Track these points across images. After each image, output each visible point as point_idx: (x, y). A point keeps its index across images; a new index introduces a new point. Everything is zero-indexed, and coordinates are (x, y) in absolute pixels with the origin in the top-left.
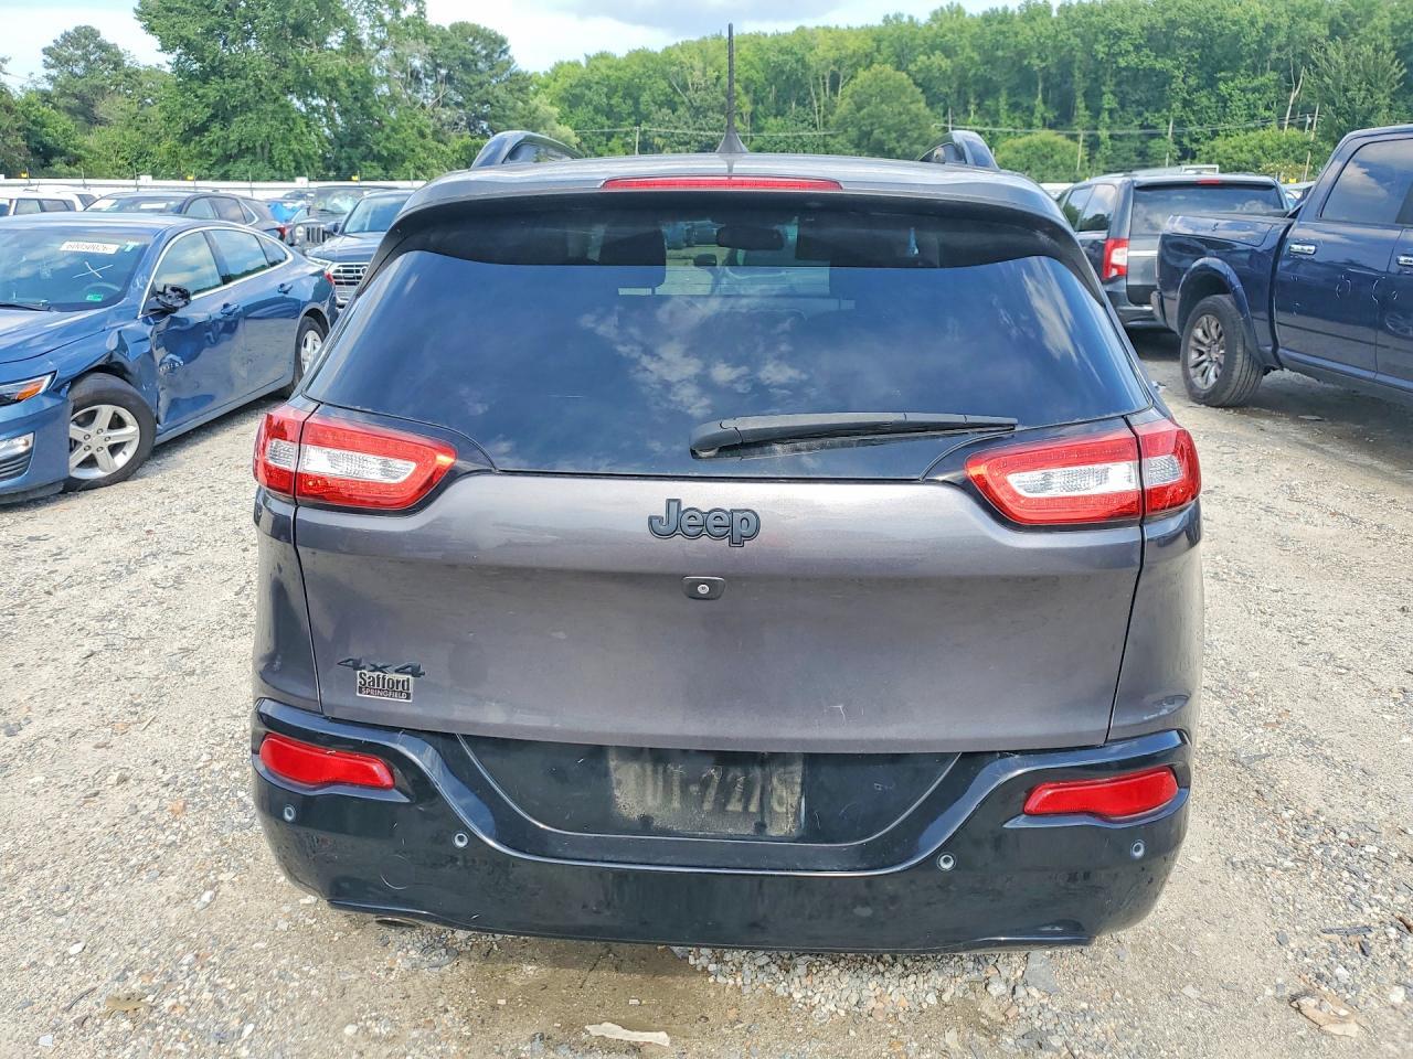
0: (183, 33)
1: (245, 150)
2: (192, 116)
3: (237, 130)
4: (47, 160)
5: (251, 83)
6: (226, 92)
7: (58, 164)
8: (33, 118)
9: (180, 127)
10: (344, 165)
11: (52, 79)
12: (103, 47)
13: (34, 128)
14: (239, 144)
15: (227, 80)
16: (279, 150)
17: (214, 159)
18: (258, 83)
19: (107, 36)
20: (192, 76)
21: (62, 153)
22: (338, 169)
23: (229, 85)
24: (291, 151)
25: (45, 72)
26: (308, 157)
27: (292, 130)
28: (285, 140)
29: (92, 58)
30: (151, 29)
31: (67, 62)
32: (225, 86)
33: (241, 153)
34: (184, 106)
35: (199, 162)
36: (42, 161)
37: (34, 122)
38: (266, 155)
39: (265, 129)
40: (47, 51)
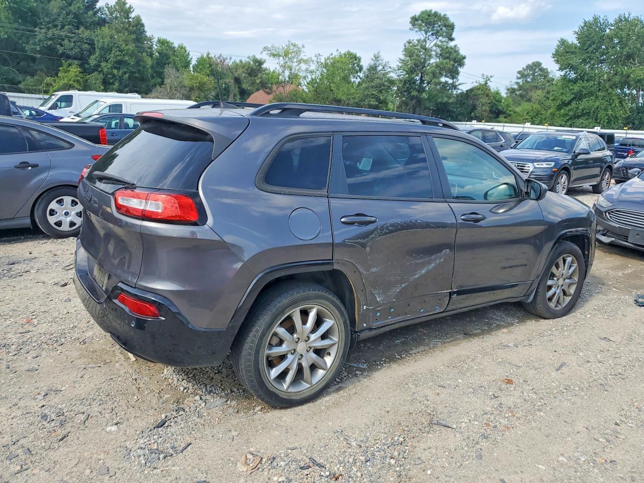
0: (570, 62)
1: (585, 114)
2: (564, 98)
3: (584, 104)
4: (498, 116)
5: (596, 83)
6: (583, 87)
7: (501, 118)
8: (497, 99)
9: (559, 102)
10: (637, 122)
11: (517, 83)
12: (542, 70)
13: (497, 103)
14: (583, 111)
15: (585, 82)
16: (601, 114)
17: (569, 117)
18: (599, 83)
19: (544, 66)
20: (570, 81)
21: (504, 113)
22: (634, 124)
23: (585, 84)
24: (607, 115)
25: (516, 81)
26: (616, 117)
27: (611, 105)
28: (606, 109)
29: (536, 74)
30: (557, 61)
31: (526, 76)
32: (583, 85)
33: (583, 115)
34: (562, 94)
35: (562, 118)
36: (495, 116)
37: (497, 101)
38: (595, 116)
39: (597, 103)
40: (519, 72)
